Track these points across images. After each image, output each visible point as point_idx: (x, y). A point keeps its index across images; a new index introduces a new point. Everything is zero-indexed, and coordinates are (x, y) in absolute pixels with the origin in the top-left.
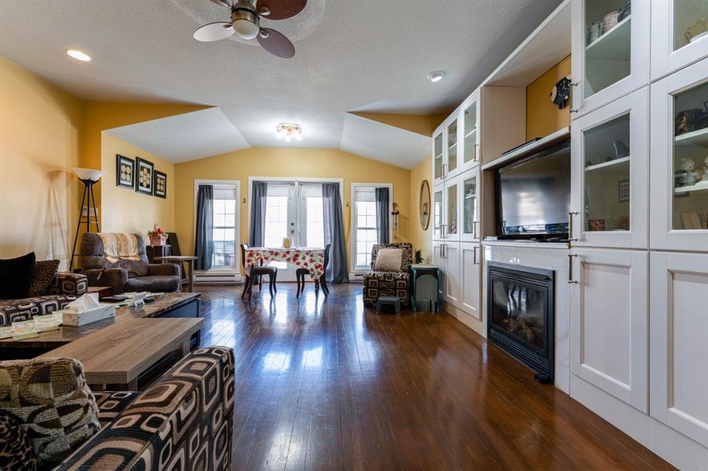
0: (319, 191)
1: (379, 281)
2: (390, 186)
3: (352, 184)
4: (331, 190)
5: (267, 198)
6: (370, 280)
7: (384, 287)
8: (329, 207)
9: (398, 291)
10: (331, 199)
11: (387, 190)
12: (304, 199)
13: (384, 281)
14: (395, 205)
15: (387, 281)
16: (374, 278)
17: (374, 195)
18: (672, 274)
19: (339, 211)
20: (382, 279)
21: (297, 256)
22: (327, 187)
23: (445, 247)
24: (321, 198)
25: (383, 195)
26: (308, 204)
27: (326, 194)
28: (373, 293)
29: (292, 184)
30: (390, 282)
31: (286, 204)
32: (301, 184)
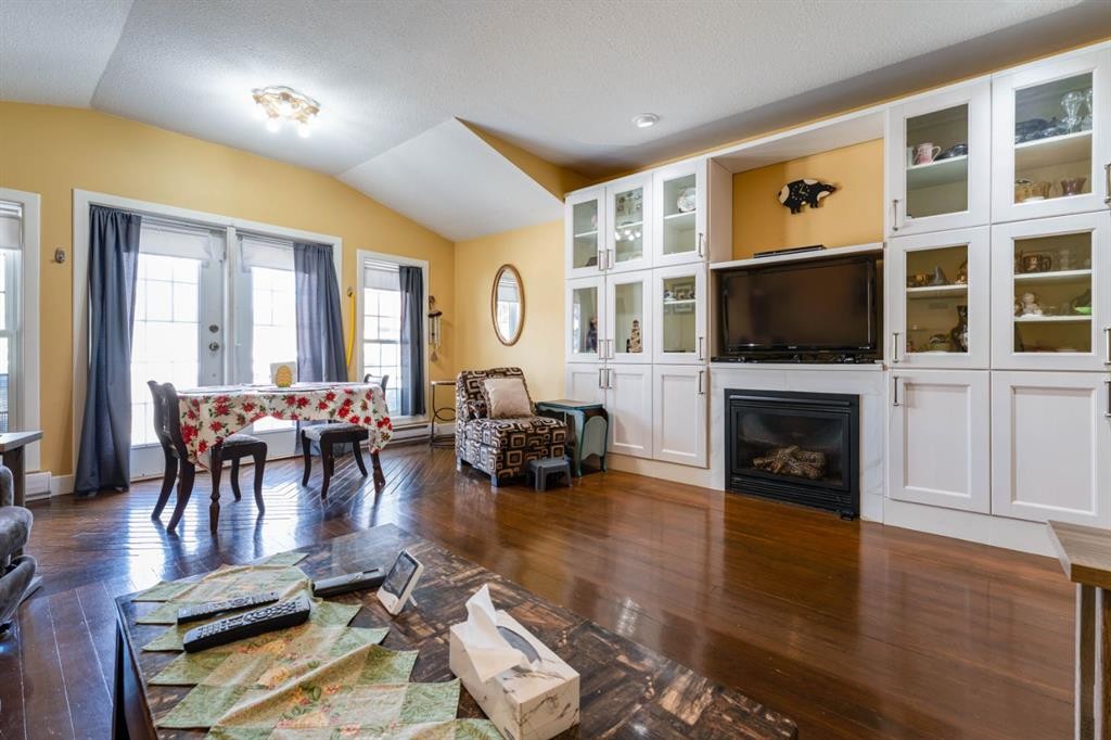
0: (287, 257)
1: (528, 435)
2: (424, 264)
3: (358, 251)
4: (314, 258)
5: (141, 257)
6: (513, 437)
7: (534, 445)
8: (310, 294)
9: (553, 448)
10: (314, 277)
11: (418, 271)
12: (246, 270)
13: (535, 434)
14: (432, 300)
15: (540, 434)
16: (520, 432)
17: (396, 277)
18: (1014, 389)
19: (335, 303)
20: (531, 431)
21: (348, 402)
22: (305, 250)
23: (610, 373)
24: (293, 273)
25: (411, 279)
26: (256, 284)
27: (303, 265)
28: (515, 458)
29: (219, 231)
30: (542, 435)
31: (194, 278)
32: (242, 234)
